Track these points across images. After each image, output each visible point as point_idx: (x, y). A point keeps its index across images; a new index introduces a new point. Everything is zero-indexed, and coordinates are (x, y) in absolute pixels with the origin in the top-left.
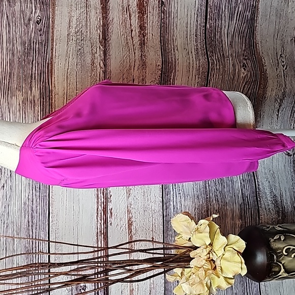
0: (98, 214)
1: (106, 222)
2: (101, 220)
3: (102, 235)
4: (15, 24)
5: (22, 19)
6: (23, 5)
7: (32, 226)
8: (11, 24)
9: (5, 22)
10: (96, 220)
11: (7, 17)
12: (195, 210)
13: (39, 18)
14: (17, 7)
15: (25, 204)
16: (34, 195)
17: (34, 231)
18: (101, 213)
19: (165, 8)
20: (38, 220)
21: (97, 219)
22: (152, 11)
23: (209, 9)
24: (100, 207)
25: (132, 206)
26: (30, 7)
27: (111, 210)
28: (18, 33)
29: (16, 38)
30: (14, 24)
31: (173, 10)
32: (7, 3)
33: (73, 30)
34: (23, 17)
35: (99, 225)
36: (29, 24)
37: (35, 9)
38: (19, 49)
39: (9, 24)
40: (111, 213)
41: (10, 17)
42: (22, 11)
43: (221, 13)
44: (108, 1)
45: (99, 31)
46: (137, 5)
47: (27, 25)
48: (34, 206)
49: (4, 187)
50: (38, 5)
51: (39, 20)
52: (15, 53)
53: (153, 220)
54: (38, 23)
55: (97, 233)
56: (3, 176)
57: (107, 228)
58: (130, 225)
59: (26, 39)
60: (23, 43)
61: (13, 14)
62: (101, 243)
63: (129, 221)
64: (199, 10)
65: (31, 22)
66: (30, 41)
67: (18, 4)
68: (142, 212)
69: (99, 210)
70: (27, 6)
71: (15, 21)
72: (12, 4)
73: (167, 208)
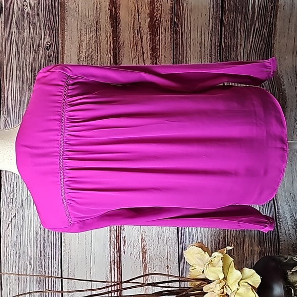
0: (111, 242)
1: (119, 250)
2: (114, 248)
3: (116, 264)
4: (25, 51)
5: (31, 46)
6: (32, 31)
7: (44, 256)
8: (20, 51)
9: (14, 49)
10: (109, 249)
11: (17, 44)
12: (211, 237)
13: (49, 43)
14: (26, 34)
15: (37, 233)
17: (47, 261)
18: (114, 242)
19: (178, 29)
20: (50, 249)
21: (110, 247)
22: (164, 32)
23: (223, 28)
24: (113, 236)
25: (146, 234)
26: (39, 33)
27: (124, 238)
28: (28, 60)
29: (26, 65)
30: (23, 51)
31: (186, 30)
32: (16, 30)
33: (83, 55)
34: (33, 44)
35: (112, 253)
36: (39, 50)
37: (45, 35)
38: (28, 76)
39: (18, 52)
40: (125, 242)
41: (19, 45)
42: (31, 38)
43: (236, 31)
44: (119, 24)
45: (110, 55)
46: (149, 26)
47: (37, 52)
48: (46, 236)
49: (15, 216)
50: (48, 31)
51: (48, 46)
52: (25, 80)
53: (168, 248)
54: (47, 49)
55: (111, 262)
56: (14, 205)
57: (120, 256)
58: (144, 253)
59: (36, 66)
60: (33, 70)
61: (23, 43)
62: (115, 272)
63: (142, 249)
64: (213, 29)
65: (41, 49)
66: (40, 67)
67: (27, 30)
68: (156, 239)
69: (112, 238)
70: (36, 32)
71: (25, 48)
72: (21, 31)
73: (182, 235)
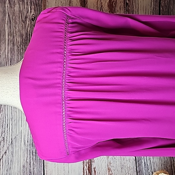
0: (84, 172)
4: (15, 21)
5: (20, 17)
6: (21, 6)
8: (12, 21)
9: (7, 19)
11: (9, 16)
12: (161, 166)
13: (34, 16)
14: (17, 8)
15: (24, 166)
16: (31, 158)
18: (87, 172)
19: (129, 8)
22: (119, 10)
23: (161, 8)
24: (85, 167)
25: (111, 165)
26: (26, 8)
27: (95, 169)
28: (17, 28)
29: (16, 32)
30: (14, 21)
31: (135, 9)
32: (8, 5)
34: (21, 16)
36: (26, 20)
37: (31, 9)
38: (18, 40)
39: (10, 21)
40: (95, 172)
41: (11, 16)
42: (20, 11)
43: (170, 11)
44: (86, 3)
46: (108, 6)
47: (25, 22)
48: (32, 168)
49: (6, 152)
50: (33, 7)
51: (33, 17)
52: (15, 43)
54: (33, 20)
56: (5, 143)
59: (24, 33)
60: (22, 36)
61: (14, 14)
64: (154, 9)
65: (28, 20)
66: (27, 34)
67: (17, 6)
68: (120, 169)
69: (85, 169)
70: (24, 7)
71: (15, 18)
72: (12, 5)
73: (139, 165)
